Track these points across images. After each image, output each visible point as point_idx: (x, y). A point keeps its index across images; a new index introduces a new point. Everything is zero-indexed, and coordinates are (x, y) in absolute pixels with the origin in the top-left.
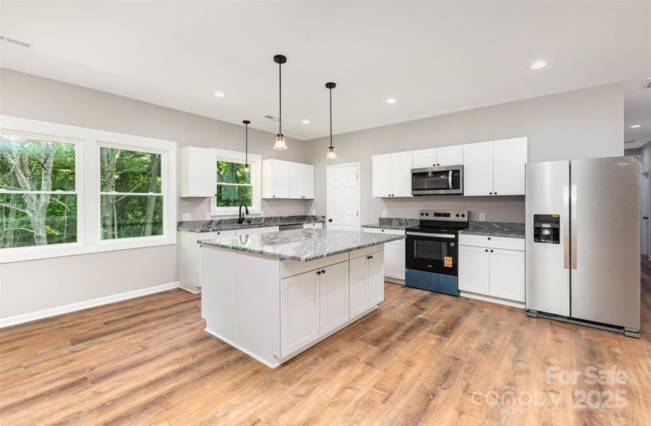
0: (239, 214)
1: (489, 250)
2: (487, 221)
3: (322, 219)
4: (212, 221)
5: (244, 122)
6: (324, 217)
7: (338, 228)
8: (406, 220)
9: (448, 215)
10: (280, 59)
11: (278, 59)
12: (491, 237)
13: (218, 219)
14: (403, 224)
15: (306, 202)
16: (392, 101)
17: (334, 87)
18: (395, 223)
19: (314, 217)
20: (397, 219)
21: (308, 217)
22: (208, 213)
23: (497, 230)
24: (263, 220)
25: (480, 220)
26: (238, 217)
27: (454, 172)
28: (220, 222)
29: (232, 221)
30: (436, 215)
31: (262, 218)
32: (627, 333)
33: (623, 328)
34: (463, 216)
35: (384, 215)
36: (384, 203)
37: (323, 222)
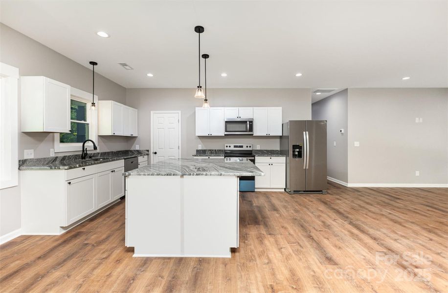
0: (82, 150)
1: (271, 164)
2: (261, 149)
3: (147, 153)
4: (57, 157)
5: (91, 63)
6: (148, 151)
7: (162, 159)
8: (215, 150)
9: (242, 147)
10: (199, 29)
11: (198, 29)
12: (272, 157)
13: (62, 155)
14: (213, 153)
15: (130, 139)
16: (224, 75)
17: (208, 57)
18: (208, 153)
19: (138, 151)
20: (209, 150)
21: (131, 151)
22: (52, 150)
23: (266, 153)
24: (99, 155)
25: (257, 149)
26: (81, 153)
27: (250, 122)
28: (64, 158)
29: (76, 157)
30: (235, 147)
31: (99, 153)
32: (323, 193)
33: (322, 191)
34: (250, 147)
35: (200, 148)
36: (200, 140)
37: (148, 155)
